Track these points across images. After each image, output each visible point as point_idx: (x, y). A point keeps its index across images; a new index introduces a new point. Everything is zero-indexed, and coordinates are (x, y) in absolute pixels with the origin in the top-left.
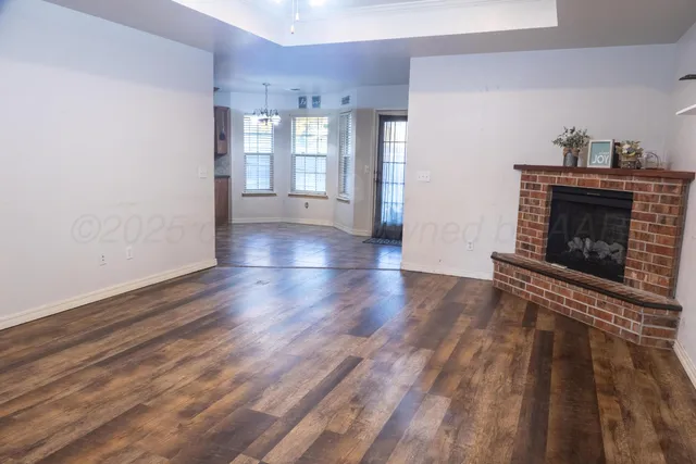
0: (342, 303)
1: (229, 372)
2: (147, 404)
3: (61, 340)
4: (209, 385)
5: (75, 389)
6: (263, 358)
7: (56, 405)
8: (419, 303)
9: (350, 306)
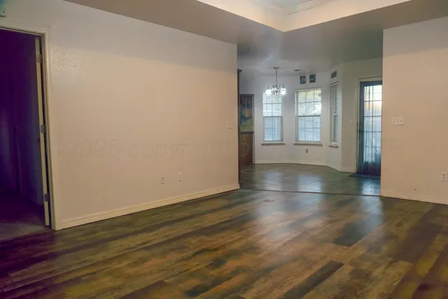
0: (328, 219)
1: (232, 264)
2: (167, 281)
3: (128, 230)
4: (214, 272)
5: (125, 263)
6: (260, 256)
7: (110, 273)
8: (397, 222)
9: (335, 221)
